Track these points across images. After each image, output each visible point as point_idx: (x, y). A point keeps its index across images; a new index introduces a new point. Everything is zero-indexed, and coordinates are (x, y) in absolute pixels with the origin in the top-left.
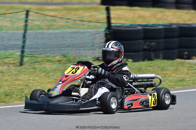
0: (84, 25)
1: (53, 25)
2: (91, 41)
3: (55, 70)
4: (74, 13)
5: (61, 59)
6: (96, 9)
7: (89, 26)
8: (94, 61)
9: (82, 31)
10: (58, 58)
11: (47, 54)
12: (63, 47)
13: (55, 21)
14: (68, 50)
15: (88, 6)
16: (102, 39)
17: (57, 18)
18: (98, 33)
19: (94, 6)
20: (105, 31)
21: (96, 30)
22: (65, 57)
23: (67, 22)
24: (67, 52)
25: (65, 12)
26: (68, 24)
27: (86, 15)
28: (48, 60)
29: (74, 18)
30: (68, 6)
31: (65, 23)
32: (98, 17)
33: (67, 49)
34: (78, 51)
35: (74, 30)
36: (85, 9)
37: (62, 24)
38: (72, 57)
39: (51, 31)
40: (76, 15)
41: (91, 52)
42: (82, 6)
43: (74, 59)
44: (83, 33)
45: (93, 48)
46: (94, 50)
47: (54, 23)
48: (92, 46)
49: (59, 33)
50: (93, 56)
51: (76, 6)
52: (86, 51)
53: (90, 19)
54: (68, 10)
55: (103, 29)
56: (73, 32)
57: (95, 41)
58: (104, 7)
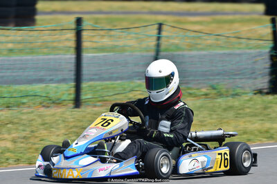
0: (241, 43)
1: (197, 44)
2: (250, 67)
3: (201, 107)
4: (226, 26)
5: (208, 92)
6: (258, 22)
7: (247, 45)
8: (255, 94)
9: (238, 51)
10: (204, 91)
11: (189, 86)
12: (212, 75)
13: (199, 38)
14: (218, 79)
15: (247, 17)
16: (266, 63)
17: (203, 35)
18: (260, 55)
19: (256, 16)
20: (270, 52)
21: (258, 50)
22: (214, 89)
23: (217, 40)
24: (216, 81)
25: (214, 25)
26: (219, 42)
27: (244, 29)
28: (190, 94)
29: (227, 33)
30: (218, 17)
31: (214, 41)
32: (260, 32)
33: (217, 77)
34: (231, 81)
35: (226, 51)
36: (242, 22)
37: (209, 42)
38: (224, 90)
39: (194, 53)
40: (229, 30)
41: (250, 81)
42: (237, 17)
43: (227, 91)
44: (239, 55)
45: (253, 76)
46: (255, 78)
47: (199, 41)
48: (253, 73)
49: (205, 56)
50: (254, 88)
51: (230, 17)
52: (243, 81)
53: (249, 35)
54: (219, 22)
55: (268, 50)
56: (225, 54)
57: (256, 67)
58: (268, 18)
